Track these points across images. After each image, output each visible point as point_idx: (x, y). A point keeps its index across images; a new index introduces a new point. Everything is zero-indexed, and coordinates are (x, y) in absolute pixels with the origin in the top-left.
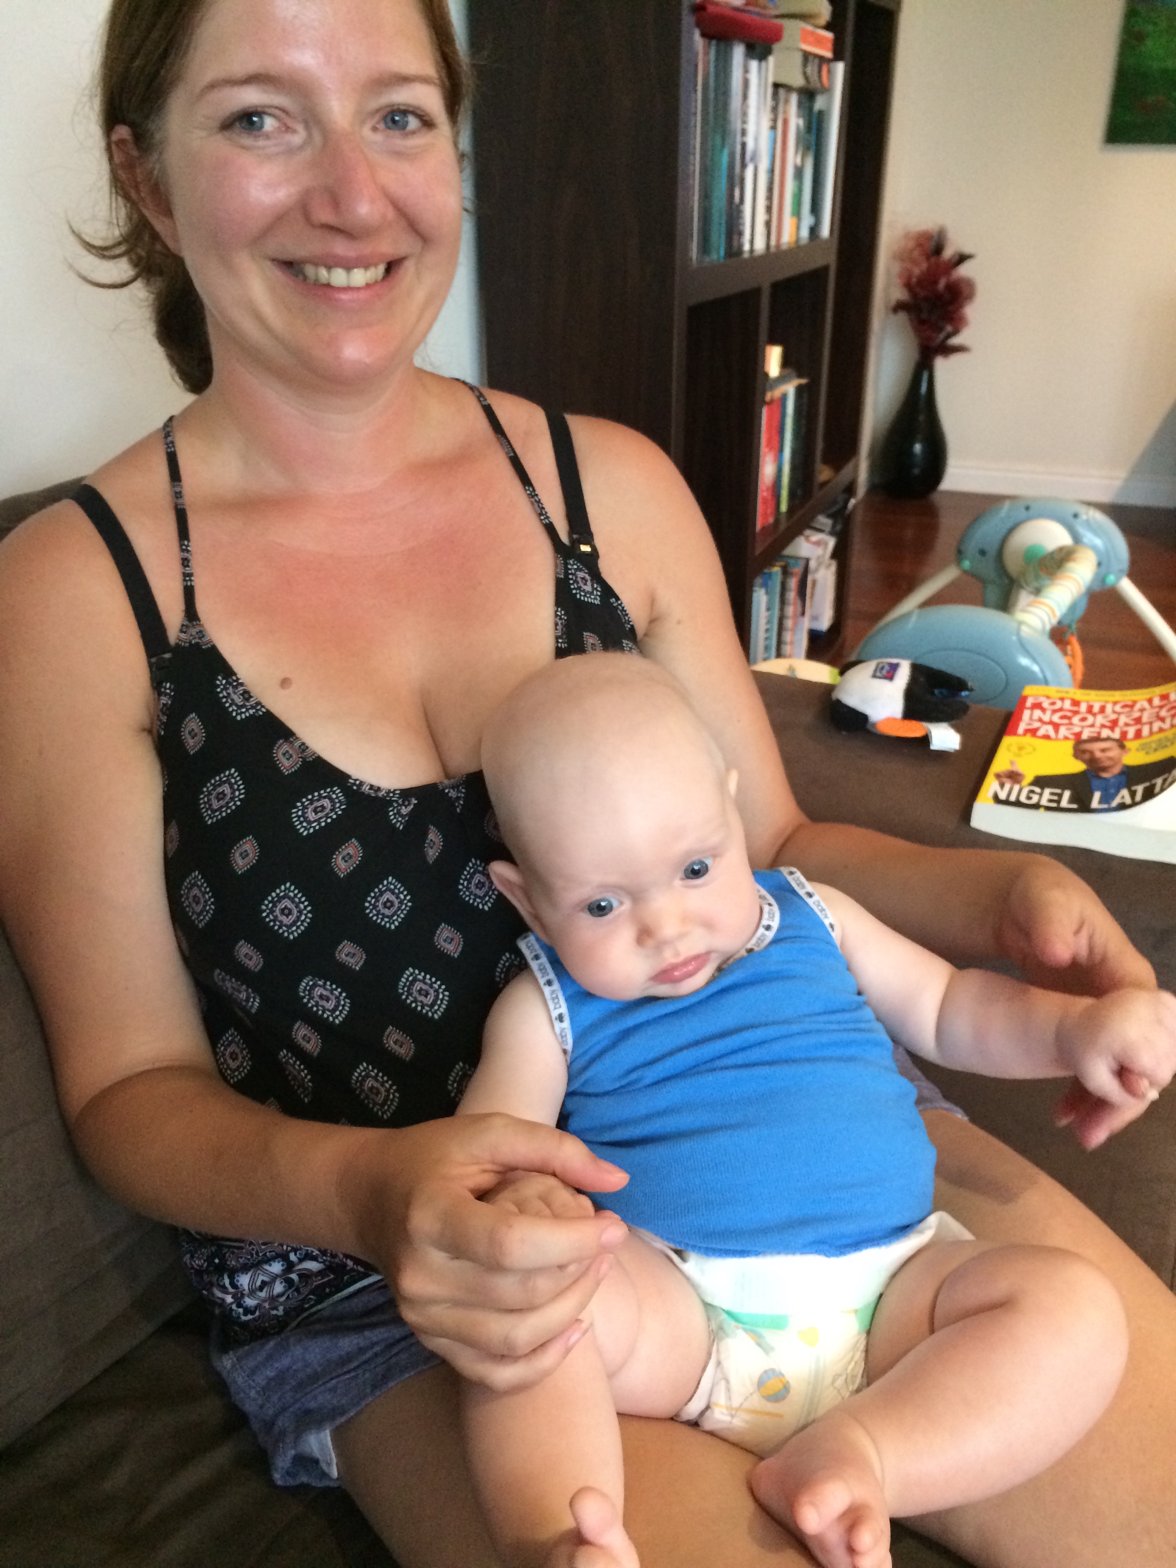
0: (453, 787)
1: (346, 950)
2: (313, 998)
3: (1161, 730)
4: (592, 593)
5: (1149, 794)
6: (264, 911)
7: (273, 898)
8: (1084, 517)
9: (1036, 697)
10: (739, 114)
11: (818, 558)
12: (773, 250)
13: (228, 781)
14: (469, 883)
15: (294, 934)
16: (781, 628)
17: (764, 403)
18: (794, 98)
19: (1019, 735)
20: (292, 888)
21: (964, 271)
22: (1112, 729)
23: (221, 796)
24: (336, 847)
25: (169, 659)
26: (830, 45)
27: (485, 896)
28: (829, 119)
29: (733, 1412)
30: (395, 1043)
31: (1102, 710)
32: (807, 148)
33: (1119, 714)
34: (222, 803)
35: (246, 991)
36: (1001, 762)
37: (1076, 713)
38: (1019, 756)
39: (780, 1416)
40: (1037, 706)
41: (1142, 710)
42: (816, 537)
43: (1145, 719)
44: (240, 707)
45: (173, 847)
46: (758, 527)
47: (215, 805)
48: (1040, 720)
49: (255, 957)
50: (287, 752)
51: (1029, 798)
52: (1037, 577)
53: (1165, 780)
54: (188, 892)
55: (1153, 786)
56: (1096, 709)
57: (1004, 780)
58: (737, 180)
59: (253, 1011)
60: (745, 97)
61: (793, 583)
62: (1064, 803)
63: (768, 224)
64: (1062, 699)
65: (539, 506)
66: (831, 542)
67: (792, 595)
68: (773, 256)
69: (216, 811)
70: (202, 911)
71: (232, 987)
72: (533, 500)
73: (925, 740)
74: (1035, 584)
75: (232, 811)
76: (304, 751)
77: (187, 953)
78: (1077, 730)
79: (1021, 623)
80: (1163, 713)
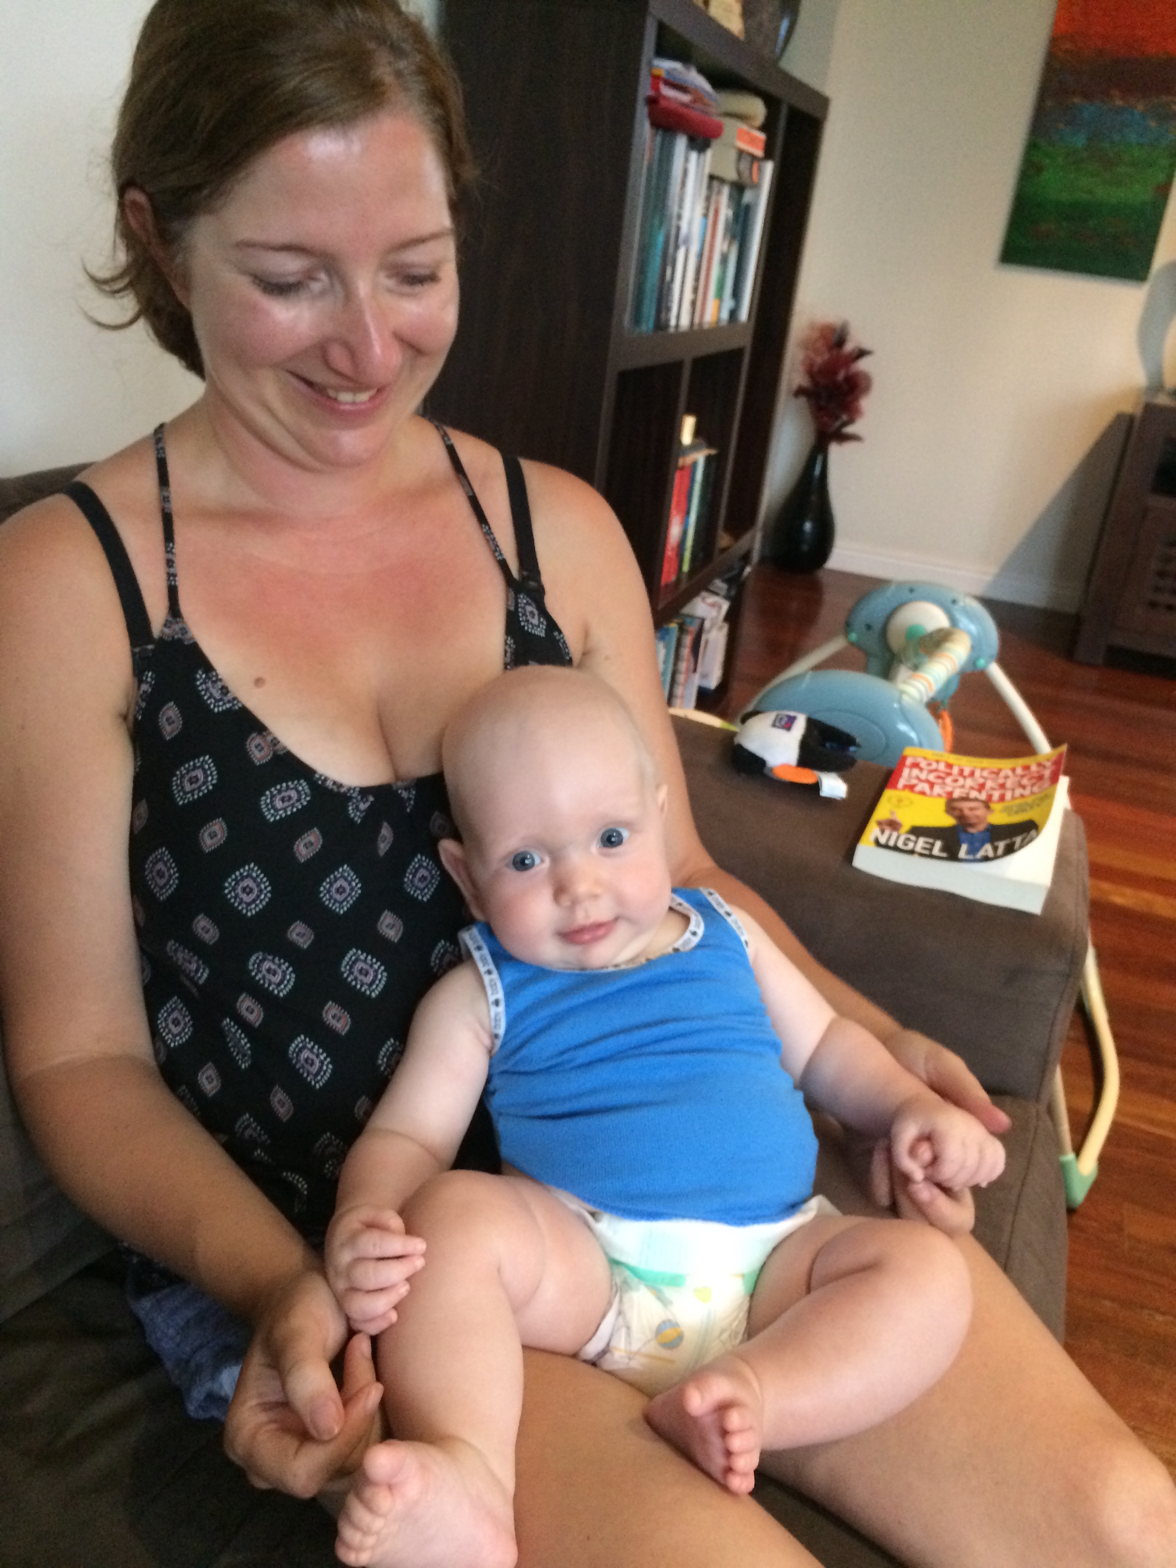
0: (407, 789)
1: (297, 930)
2: (260, 972)
3: (1022, 796)
4: (538, 626)
5: (1010, 850)
6: (227, 888)
7: (236, 877)
8: (961, 604)
9: (915, 757)
10: (677, 199)
11: (712, 619)
12: (696, 328)
13: (202, 767)
14: (414, 876)
15: (252, 912)
16: (673, 682)
17: (676, 468)
18: (726, 191)
19: (899, 790)
20: (256, 868)
21: (863, 365)
22: (980, 791)
23: (194, 780)
24: (299, 835)
25: (152, 650)
26: (762, 145)
27: (424, 889)
28: (755, 212)
29: (631, 1356)
30: (333, 1017)
31: (972, 774)
32: (733, 237)
33: (985, 778)
34: (194, 786)
35: (197, 962)
36: (882, 811)
37: (949, 774)
38: (898, 807)
39: (672, 1362)
40: (916, 765)
41: (1006, 777)
42: (712, 599)
43: (1009, 784)
44: (217, 701)
45: (140, 824)
46: (663, 582)
47: (188, 787)
48: (918, 778)
49: (212, 931)
50: (259, 744)
51: (905, 844)
52: (917, 654)
53: (1023, 840)
54: (153, 866)
55: (1013, 844)
56: (967, 772)
57: (885, 827)
58: (669, 260)
59: (201, 982)
60: (683, 184)
61: (688, 640)
62: (936, 851)
63: (694, 303)
64: (938, 762)
65: (494, 543)
66: (725, 606)
67: (686, 652)
68: (696, 332)
69: (188, 793)
70: (165, 885)
71: (184, 959)
72: (488, 538)
73: (816, 787)
74: (915, 661)
75: (204, 794)
76: (275, 745)
77: (142, 923)
78: (949, 789)
79: (902, 692)
80: (1025, 781)
